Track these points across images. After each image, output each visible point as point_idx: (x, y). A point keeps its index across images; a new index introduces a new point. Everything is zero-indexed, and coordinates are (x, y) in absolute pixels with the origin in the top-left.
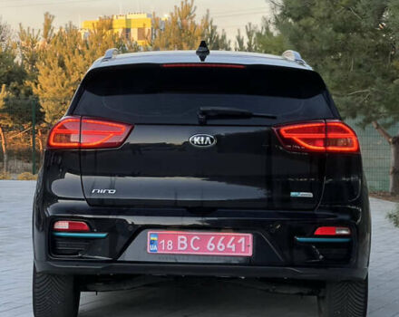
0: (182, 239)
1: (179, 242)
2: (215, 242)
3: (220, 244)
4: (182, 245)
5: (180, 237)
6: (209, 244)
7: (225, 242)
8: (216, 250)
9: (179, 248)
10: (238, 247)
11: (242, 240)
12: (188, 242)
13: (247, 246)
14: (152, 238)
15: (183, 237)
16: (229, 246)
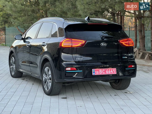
0: (101, 71)
1: (100, 72)
2: (108, 71)
3: (109, 71)
4: (101, 72)
5: (100, 70)
6: (107, 71)
7: (110, 71)
8: (108, 73)
9: (100, 73)
10: (113, 72)
11: (114, 70)
12: (102, 71)
13: (115, 71)
14: (93, 71)
15: (101, 70)
16: (111, 72)
